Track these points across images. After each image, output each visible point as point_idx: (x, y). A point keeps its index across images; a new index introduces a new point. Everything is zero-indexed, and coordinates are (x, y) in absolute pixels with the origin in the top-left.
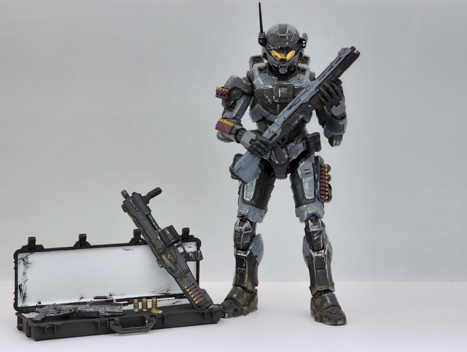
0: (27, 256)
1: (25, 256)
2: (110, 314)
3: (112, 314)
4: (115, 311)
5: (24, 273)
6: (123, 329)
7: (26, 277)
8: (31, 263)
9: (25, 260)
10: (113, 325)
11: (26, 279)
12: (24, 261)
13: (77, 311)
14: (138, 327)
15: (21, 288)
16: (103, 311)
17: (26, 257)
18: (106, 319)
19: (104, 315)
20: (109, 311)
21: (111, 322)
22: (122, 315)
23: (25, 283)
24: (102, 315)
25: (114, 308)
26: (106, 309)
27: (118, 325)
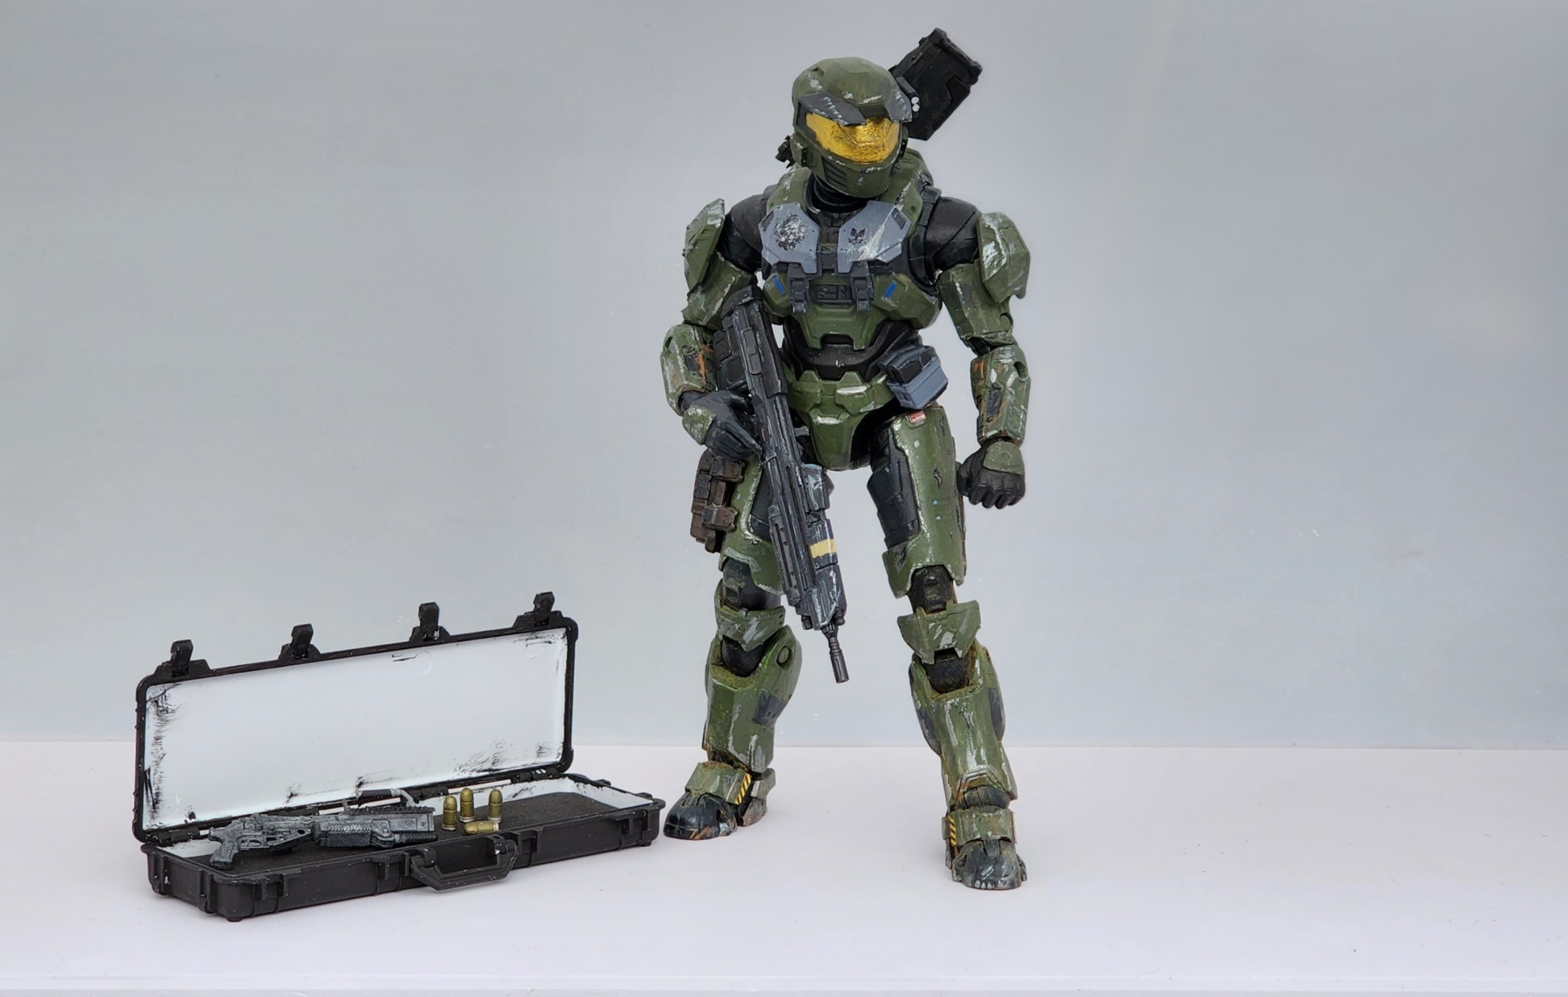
0: (165, 691)
1: (161, 692)
2: (404, 838)
3: (412, 837)
4: (415, 829)
5: (157, 739)
6: (446, 875)
7: (161, 749)
8: (173, 711)
9: (160, 704)
10: (419, 867)
11: (161, 752)
12: (158, 706)
13: (318, 833)
14: (480, 869)
15: (149, 780)
16: (386, 830)
17: (163, 694)
18: (401, 852)
19: (390, 842)
20: (401, 829)
21: (415, 860)
22: (436, 840)
23: (157, 764)
24: (385, 842)
25: (412, 821)
26: (392, 824)
27: (432, 865)
